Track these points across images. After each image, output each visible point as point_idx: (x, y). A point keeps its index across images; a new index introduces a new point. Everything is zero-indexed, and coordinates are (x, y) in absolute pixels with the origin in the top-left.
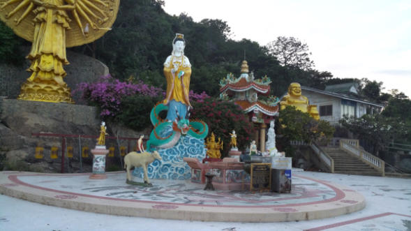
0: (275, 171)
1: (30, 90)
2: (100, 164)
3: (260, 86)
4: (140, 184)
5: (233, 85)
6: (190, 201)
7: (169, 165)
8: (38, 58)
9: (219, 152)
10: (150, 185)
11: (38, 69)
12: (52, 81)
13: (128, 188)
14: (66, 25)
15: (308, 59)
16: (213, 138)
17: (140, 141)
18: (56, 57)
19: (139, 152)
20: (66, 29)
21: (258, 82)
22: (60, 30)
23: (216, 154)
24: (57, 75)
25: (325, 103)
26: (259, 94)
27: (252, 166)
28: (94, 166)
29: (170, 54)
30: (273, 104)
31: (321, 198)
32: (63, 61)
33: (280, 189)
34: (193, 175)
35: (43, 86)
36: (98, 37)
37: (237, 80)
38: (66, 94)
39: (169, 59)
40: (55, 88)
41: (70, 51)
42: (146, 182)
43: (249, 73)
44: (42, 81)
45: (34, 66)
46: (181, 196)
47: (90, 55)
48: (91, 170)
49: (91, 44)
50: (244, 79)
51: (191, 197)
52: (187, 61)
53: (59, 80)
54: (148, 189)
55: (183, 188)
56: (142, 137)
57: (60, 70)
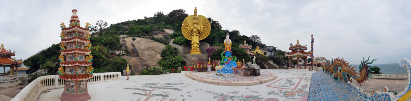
0: (256, 69)
1: (192, 52)
2: (209, 69)
3: (249, 47)
4: (220, 75)
5: (242, 47)
6: (235, 80)
7: (227, 69)
8: (193, 44)
9: (240, 65)
10: (222, 75)
11: (193, 46)
12: (196, 49)
13: (217, 76)
14: (199, 35)
15: (260, 41)
16: (239, 61)
17: (219, 63)
18: (197, 43)
19: (219, 66)
20: (199, 37)
21: (249, 46)
22: (197, 36)
23: (239, 65)
24: (197, 47)
25: (265, 52)
26: (249, 49)
27: (250, 68)
28: (208, 70)
29: (225, 39)
30: (253, 52)
31: (267, 76)
32: (198, 44)
33: (257, 75)
34: (234, 72)
35: (195, 50)
36: (206, 37)
37: (243, 46)
38: (200, 52)
39: (225, 40)
40: (197, 51)
41: (200, 41)
42: (221, 74)
43: (246, 44)
44: (194, 49)
45: (192, 46)
46: (232, 78)
47: (205, 42)
48: (207, 71)
49: (204, 39)
50: (245, 45)
51: (235, 79)
52: (230, 40)
53: (198, 49)
54: (222, 76)
55: (231, 76)
56: (220, 61)
57: (198, 46)
